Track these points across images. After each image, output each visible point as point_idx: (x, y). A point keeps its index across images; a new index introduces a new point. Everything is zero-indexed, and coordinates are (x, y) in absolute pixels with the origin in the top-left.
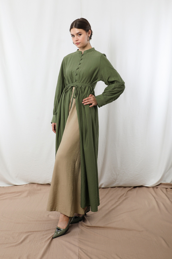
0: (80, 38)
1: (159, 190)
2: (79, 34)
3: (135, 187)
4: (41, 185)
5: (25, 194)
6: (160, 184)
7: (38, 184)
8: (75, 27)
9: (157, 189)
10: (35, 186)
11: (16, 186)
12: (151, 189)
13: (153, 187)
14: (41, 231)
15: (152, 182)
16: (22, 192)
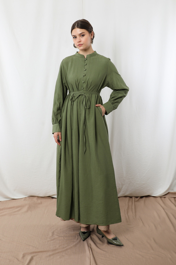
0: (83, 39)
1: (167, 200)
2: (82, 35)
3: (142, 197)
4: (41, 198)
5: (25, 209)
6: (169, 193)
7: (38, 197)
8: (78, 27)
9: (165, 198)
10: (35, 199)
11: (14, 200)
12: (159, 199)
13: (161, 197)
14: (46, 251)
15: (160, 191)
16: (22, 207)
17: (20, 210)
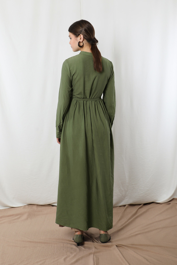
6: (173, 200)
7: (37, 205)
17: (19, 218)
